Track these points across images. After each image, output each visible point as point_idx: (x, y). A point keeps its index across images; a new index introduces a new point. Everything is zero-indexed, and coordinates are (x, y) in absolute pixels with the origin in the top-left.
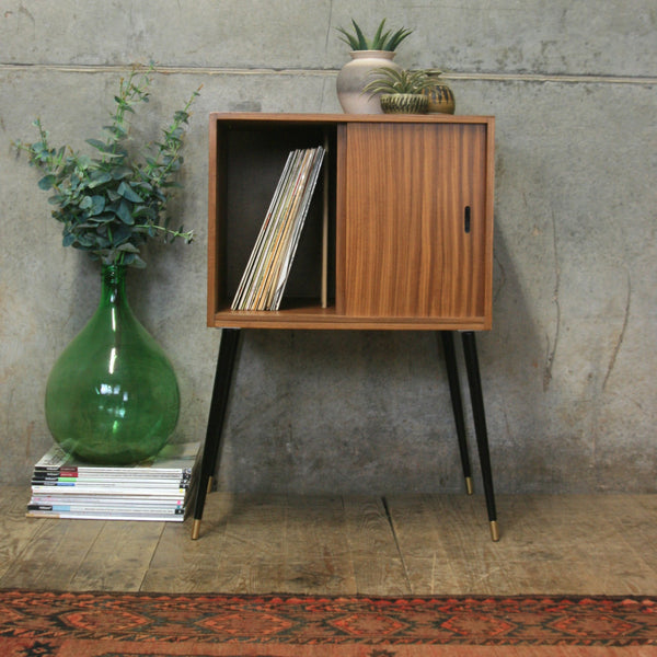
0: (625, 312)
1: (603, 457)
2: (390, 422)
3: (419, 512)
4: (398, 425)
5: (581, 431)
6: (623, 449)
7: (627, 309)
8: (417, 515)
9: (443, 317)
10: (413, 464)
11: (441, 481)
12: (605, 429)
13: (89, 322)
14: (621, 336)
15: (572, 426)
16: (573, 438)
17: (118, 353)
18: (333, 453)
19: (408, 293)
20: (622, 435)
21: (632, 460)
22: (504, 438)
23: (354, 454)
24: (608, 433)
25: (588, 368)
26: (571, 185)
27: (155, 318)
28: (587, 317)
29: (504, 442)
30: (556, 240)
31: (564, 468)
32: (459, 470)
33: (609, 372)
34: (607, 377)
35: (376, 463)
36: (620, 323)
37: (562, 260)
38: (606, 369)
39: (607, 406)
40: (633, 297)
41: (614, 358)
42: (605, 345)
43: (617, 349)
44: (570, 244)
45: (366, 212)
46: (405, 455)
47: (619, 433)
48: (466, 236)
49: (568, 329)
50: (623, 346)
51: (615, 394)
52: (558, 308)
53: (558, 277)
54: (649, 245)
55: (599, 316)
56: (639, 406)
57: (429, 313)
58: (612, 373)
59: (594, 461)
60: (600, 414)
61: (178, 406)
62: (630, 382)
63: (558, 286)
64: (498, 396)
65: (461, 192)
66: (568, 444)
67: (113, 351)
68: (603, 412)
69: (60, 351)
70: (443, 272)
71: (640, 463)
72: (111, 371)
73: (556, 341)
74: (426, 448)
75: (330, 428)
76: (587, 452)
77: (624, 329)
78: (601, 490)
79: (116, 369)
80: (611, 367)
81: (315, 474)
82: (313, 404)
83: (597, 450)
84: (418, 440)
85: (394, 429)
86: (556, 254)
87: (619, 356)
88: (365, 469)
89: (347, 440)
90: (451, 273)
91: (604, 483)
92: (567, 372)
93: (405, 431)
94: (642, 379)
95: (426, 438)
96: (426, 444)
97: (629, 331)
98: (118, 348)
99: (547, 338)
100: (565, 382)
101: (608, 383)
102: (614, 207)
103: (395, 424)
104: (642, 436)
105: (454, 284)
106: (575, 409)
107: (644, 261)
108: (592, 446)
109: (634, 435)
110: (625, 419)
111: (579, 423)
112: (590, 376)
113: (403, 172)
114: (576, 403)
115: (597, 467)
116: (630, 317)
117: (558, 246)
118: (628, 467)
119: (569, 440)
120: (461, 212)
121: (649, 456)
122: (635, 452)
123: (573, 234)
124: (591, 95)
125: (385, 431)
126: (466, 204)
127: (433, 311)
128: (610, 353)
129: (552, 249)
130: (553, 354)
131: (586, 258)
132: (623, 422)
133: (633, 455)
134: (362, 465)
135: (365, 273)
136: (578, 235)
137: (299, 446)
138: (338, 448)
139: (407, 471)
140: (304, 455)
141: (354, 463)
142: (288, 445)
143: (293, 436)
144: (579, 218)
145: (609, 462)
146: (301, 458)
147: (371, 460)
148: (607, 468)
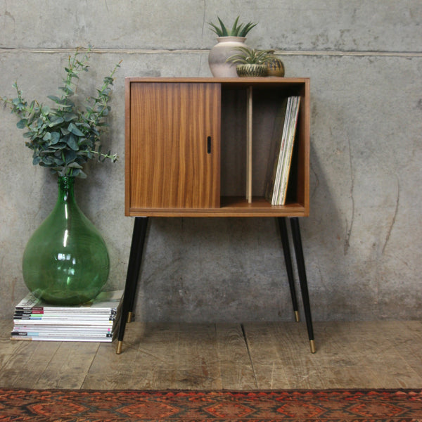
0: (396, 204)
1: (383, 297)
2: (246, 276)
3: (265, 334)
4: (251, 278)
5: (369, 280)
6: (396, 291)
7: (398, 201)
8: (263, 336)
9: (194, 208)
10: (260, 303)
11: (279, 313)
12: (384, 278)
13: (51, 213)
14: (394, 220)
15: (363, 277)
16: (364, 285)
17: (69, 234)
18: (209, 296)
19: (171, 193)
20: (395, 283)
21: (402, 298)
22: (319, 285)
23: (222, 297)
24: (387, 282)
25: (373, 239)
26: (360, 122)
27: (94, 210)
28: (372, 207)
29: (319, 288)
30: (352, 157)
31: (358, 304)
32: (291, 306)
33: (386, 242)
34: (385, 245)
35: (237, 302)
36: (393, 210)
37: (355, 170)
38: (385, 241)
39: (385, 264)
40: (401, 194)
41: (389, 233)
42: (383, 224)
43: (391, 227)
44: (360, 160)
45: (143, 140)
46: (255, 297)
47: (393, 282)
48: (208, 155)
49: (360, 215)
50: (395, 225)
51: (390, 256)
52: (353, 201)
53: (353, 182)
54: (411, 160)
55: (379, 206)
56: (406, 264)
57: (184, 206)
58: (388, 243)
59: (377, 300)
60: (381, 269)
61: (109, 267)
62: (400, 248)
63: (353, 187)
64: (315, 258)
65: (205, 127)
66: (361, 289)
67: (66, 232)
68: (383, 268)
69: (33, 231)
71: (407, 300)
72: (65, 245)
73: (352, 222)
74: (269, 292)
75: (207, 280)
76: (372, 294)
77: (396, 214)
78: (382, 318)
79: (68, 244)
80: (387, 239)
81: (198, 309)
82: (196, 265)
83: (379, 292)
84: (264, 287)
85: (249, 280)
86: (351, 166)
87: (393, 231)
88: (230, 307)
89: (218, 287)
90: (199, 180)
91: (384, 314)
92: (359, 242)
93: (255, 282)
94: (408, 246)
95: (269, 286)
96: (269, 290)
97: (399, 216)
98: (69, 230)
99: (346, 220)
100: (358, 249)
101: (386, 249)
102: (388, 136)
103: (249, 277)
104: (408, 283)
105: (201, 186)
106: (365, 266)
107: (408, 170)
108: (376, 290)
109: (403, 283)
110: (397, 272)
111: (368, 275)
112: (374, 245)
113: (167, 114)
114: (365, 262)
115: (379, 304)
116: (399, 207)
117: (353, 162)
118: (399, 303)
119: (361, 286)
120: (204, 140)
121: (413, 296)
122: (404, 294)
123: (362, 153)
124: (373, 64)
125: (242, 282)
126: (208, 135)
127: (187, 204)
128: (387, 230)
129: (349, 164)
130: (350, 231)
131: (371, 169)
132: (396, 274)
133: (402, 296)
134: (228, 304)
135: (143, 180)
136: (365, 154)
137: (187, 292)
138: (213, 293)
139: (257, 307)
140: (191, 298)
141: (223, 303)
142: (180, 291)
143: (184, 285)
144: (366, 144)
145: (387, 300)
146: (188, 300)
147: (234, 300)
148: (386, 304)
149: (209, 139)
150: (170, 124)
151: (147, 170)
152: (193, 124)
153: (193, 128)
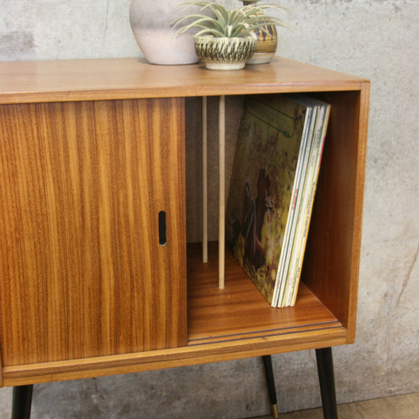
1: (393, 364)
6: (412, 354)
10: (220, 396)
11: (247, 407)
12: (397, 340)
14: (415, 255)
15: (367, 342)
16: (368, 352)
19: (87, 330)
20: (411, 343)
22: (306, 361)
24: (400, 343)
25: (384, 288)
28: (386, 241)
29: (306, 364)
31: (359, 379)
32: (264, 395)
33: (403, 290)
34: (401, 294)
35: (184, 400)
36: (415, 243)
38: (401, 288)
39: (399, 319)
41: (408, 277)
42: (401, 265)
43: (411, 268)
45: (18, 229)
46: (212, 389)
47: (408, 342)
49: (368, 254)
50: (417, 264)
51: (407, 308)
55: (396, 239)
58: (405, 290)
59: (385, 369)
60: (393, 328)
65: (151, 193)
66: (364, 358)
68: (396, 326)
70: (132, 297)
74: (232, 380)
76: (380, 363)
77: (418, 248)
78: (391, 392)
80: (404, 285)
83: (389, 359)
84: (225, 373)
88: (174, 407)
89: (154, 383)
90: (143, 299)
92: (365, 294)
93: (211, 368)
95: (232, 372)
96: (232, 376)
100: (363, 303)
101: (402, 299)
106: (371, 326)
108: (385, 356)
110: (414, 329)
111: (374, 338)
112: (386, 295)
113: (68, 170)
114: (372, 321)
115: (387, 374)
119: (365, 355)
124: (399, 13)
126: (159, 208)
128: (405, 272)
132: (413, 332)
134: (170, 404)
135: (25, 310)
136: (380, 161)
137: (105, 396)
138: (146, 392)
139: (214, 403)
140: (111, 404)
141: (162, 404)
142: (93, 396)
143: (99, 388)
144: (382, 145)
145: (398, 367)
146: (107, 407)
147: (179, 398)
148: (397, 373)
149: (162, 216)
150: (76, 192)
151: (31, 290)
152: (126, 189)
153: (126, 196)
